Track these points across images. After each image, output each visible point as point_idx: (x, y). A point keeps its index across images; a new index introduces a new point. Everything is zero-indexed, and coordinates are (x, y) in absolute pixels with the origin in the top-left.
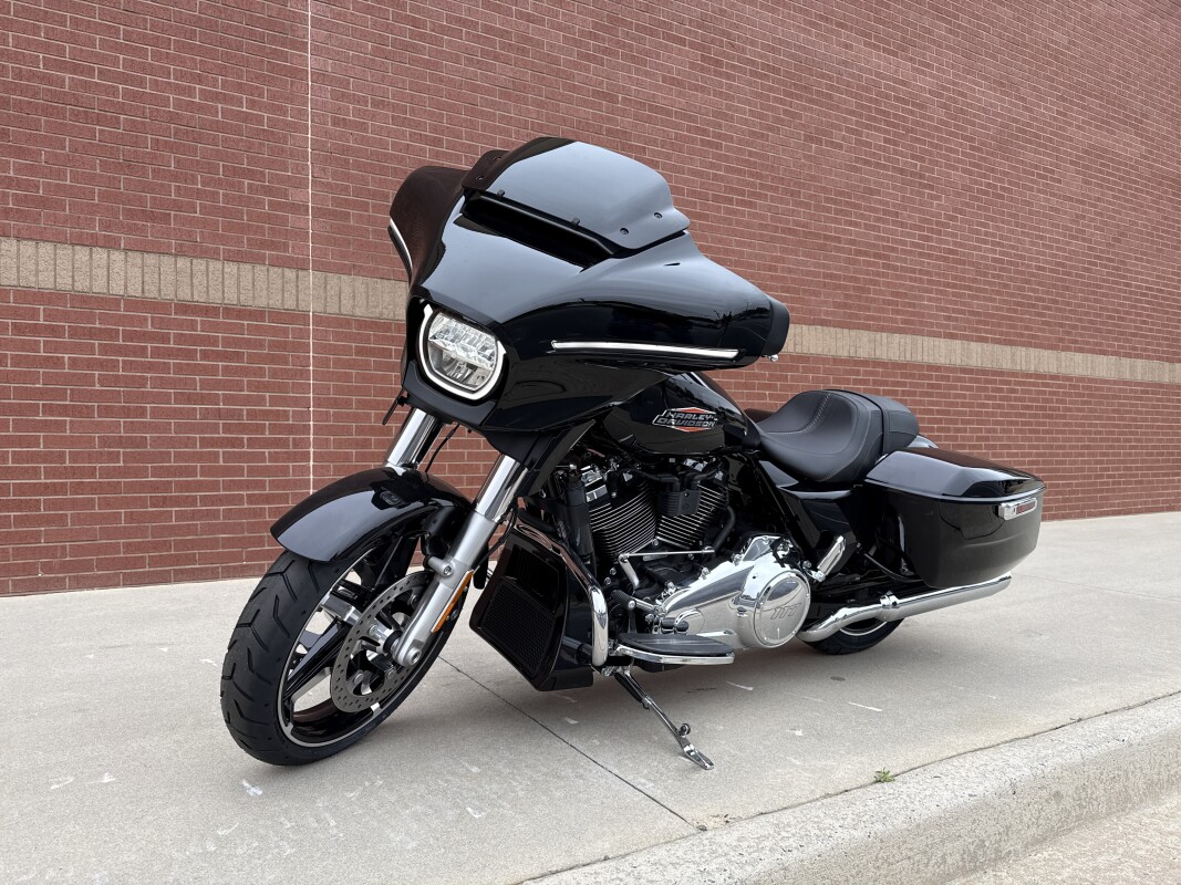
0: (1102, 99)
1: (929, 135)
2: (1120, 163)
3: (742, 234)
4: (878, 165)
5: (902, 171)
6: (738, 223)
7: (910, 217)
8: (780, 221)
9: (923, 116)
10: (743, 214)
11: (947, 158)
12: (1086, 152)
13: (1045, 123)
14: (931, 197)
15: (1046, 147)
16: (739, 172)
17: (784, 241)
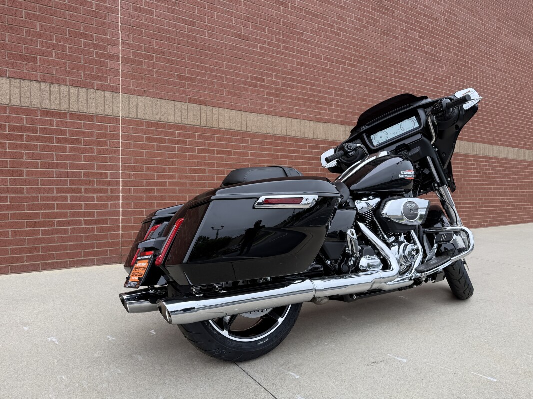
0: (515, 22)
1: (439, 35)
2: (522, 54)
3: (350, 81)
4: (415, 49)
5: (426, 53)
6: (348, 75)
7: (429, 76)
8: (368, 75)
9: (436, 25)
10: (350, 71)
11: (447, 47)
12: (508, 48)
13: (490, 32)
14: (439, 67)
15: (491, 44)
16: (349, 48)
17: (370, 86)
